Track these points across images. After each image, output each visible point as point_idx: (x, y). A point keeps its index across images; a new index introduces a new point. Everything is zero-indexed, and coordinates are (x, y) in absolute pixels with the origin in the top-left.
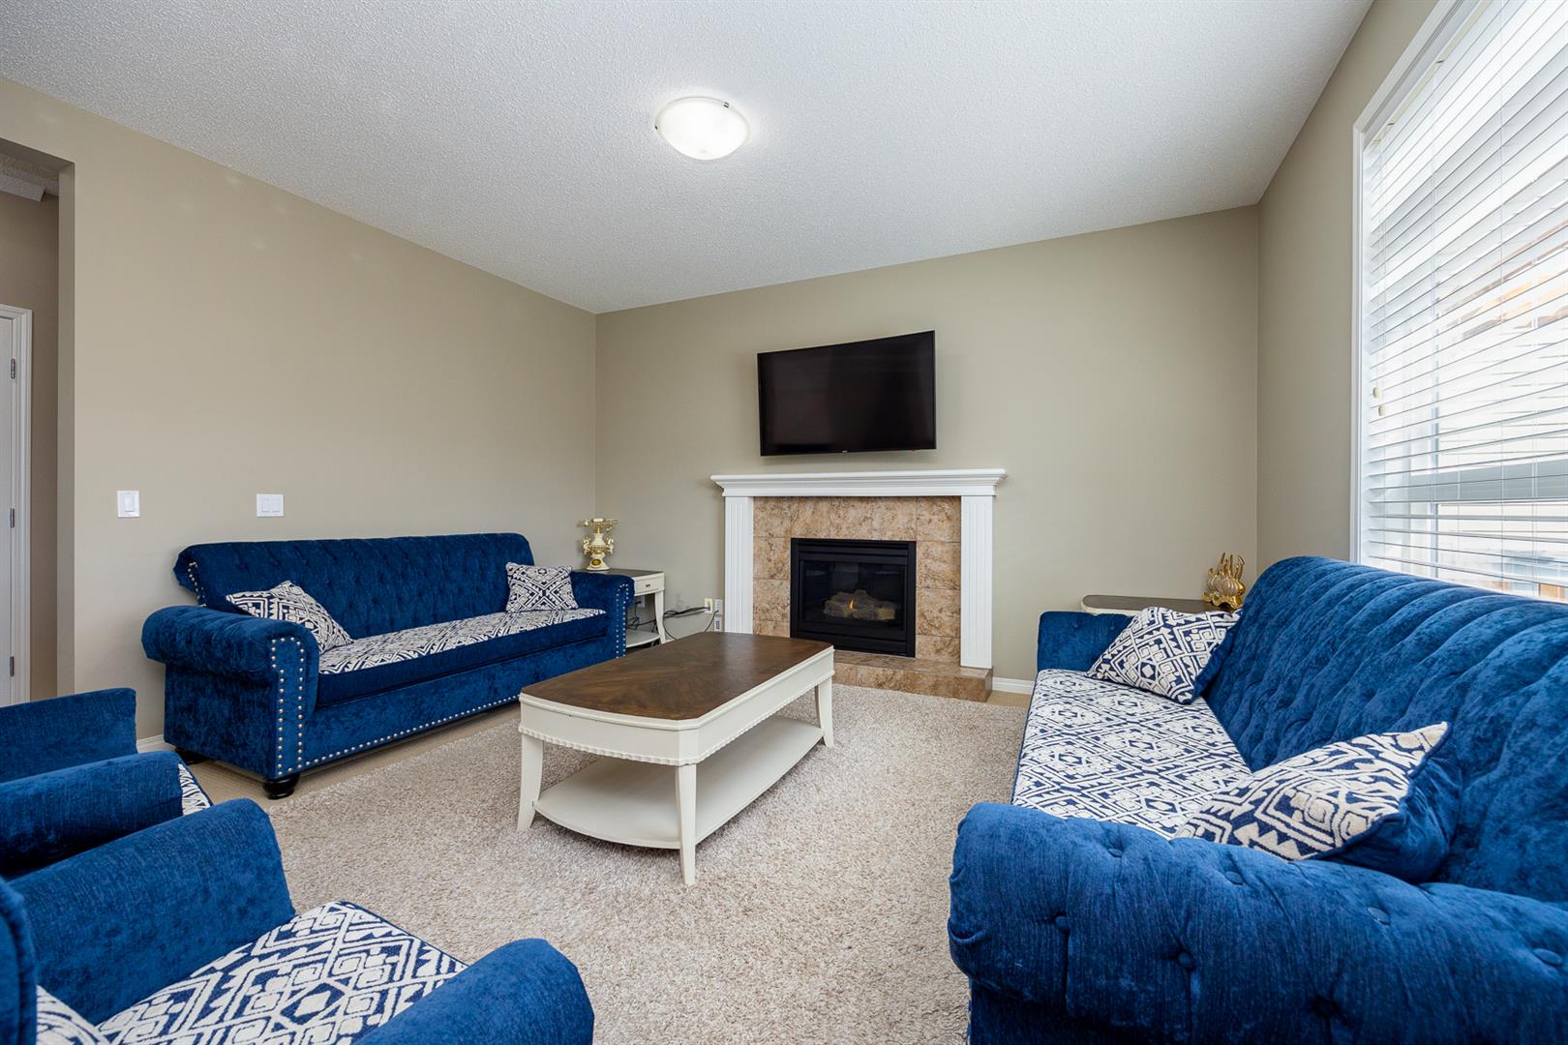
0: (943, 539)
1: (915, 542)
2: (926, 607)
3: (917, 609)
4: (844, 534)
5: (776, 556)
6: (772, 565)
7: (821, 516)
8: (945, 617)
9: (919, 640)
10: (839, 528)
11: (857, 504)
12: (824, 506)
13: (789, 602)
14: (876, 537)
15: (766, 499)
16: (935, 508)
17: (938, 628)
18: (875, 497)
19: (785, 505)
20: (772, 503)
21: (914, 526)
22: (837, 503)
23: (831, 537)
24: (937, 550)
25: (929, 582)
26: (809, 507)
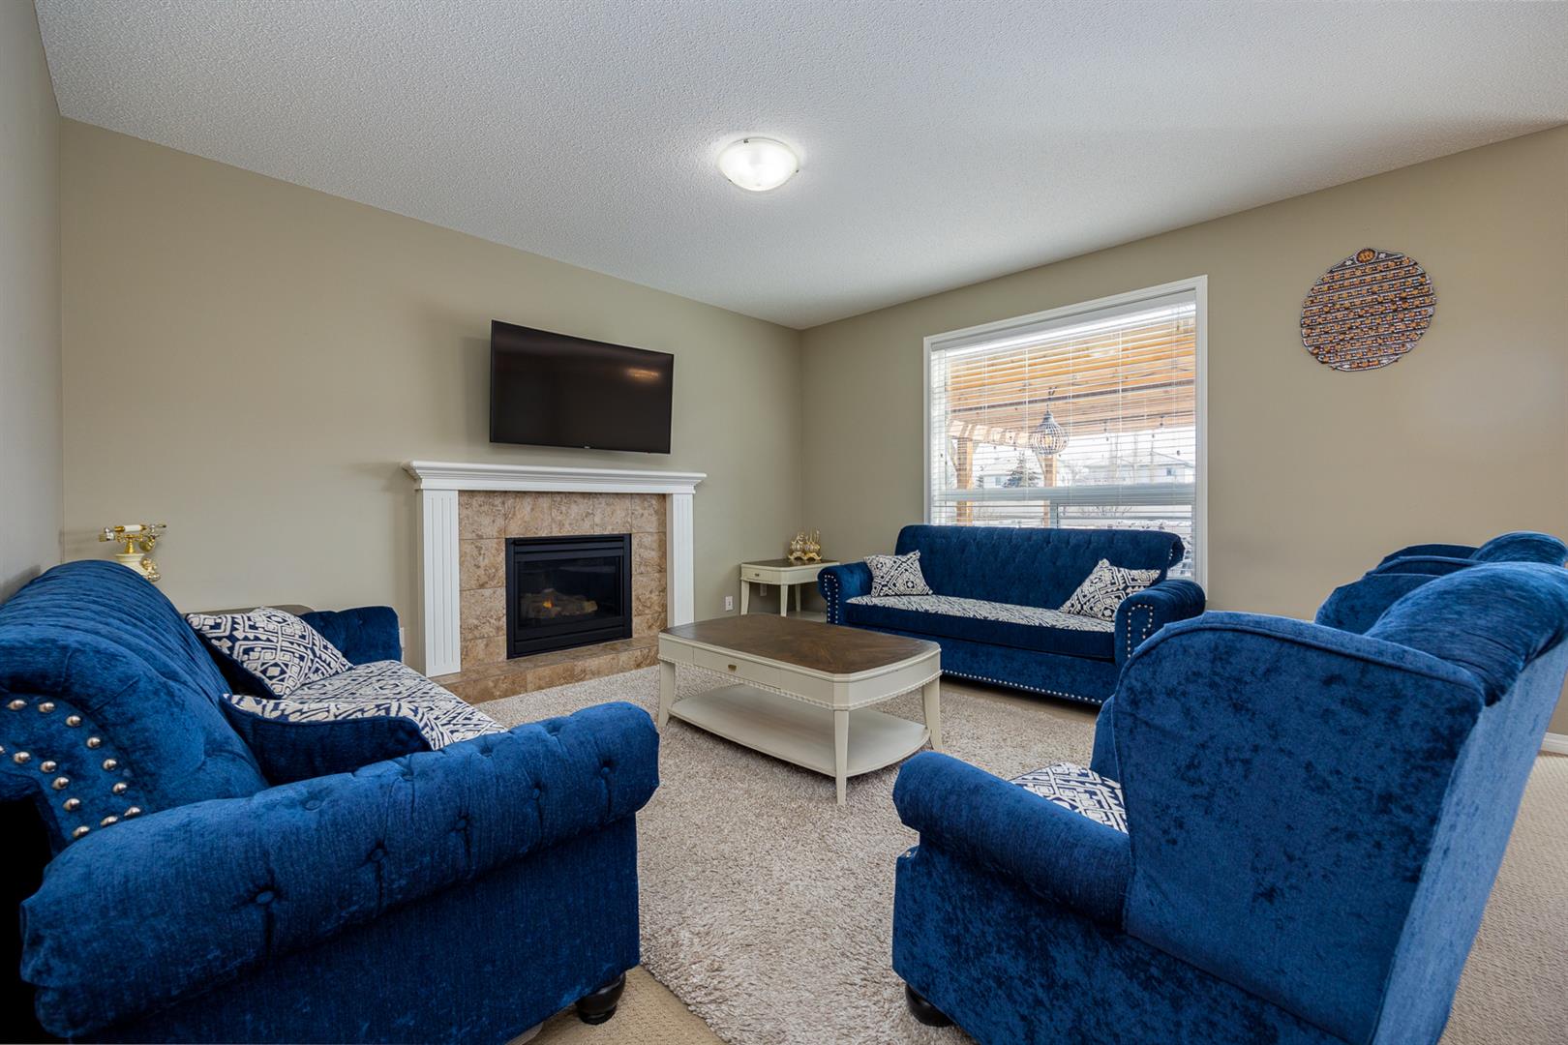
0: (651, 530)
1: (630, 535)
2: (640, 591)
3: (633, 593)
4: (568, 531)
5: (487, 561)
6: (481, 572)
7: (542, 512)
8: (655, 597)
9: (636, 621)
10: (561, 525)
11: (580, 500)
12: (544, 502)
13: (505, 611)
14: (598, 532)
15: (472, 493)
16: (646, 504)
17: (649, 608)
18: (596, 493)
19: (498, 501)
20: (480, 499)
21: (629, 520)
22: (559, 499)
23: (554, 535)
24: (648, 540)
25: (642, 569)
26: (527, 503)
